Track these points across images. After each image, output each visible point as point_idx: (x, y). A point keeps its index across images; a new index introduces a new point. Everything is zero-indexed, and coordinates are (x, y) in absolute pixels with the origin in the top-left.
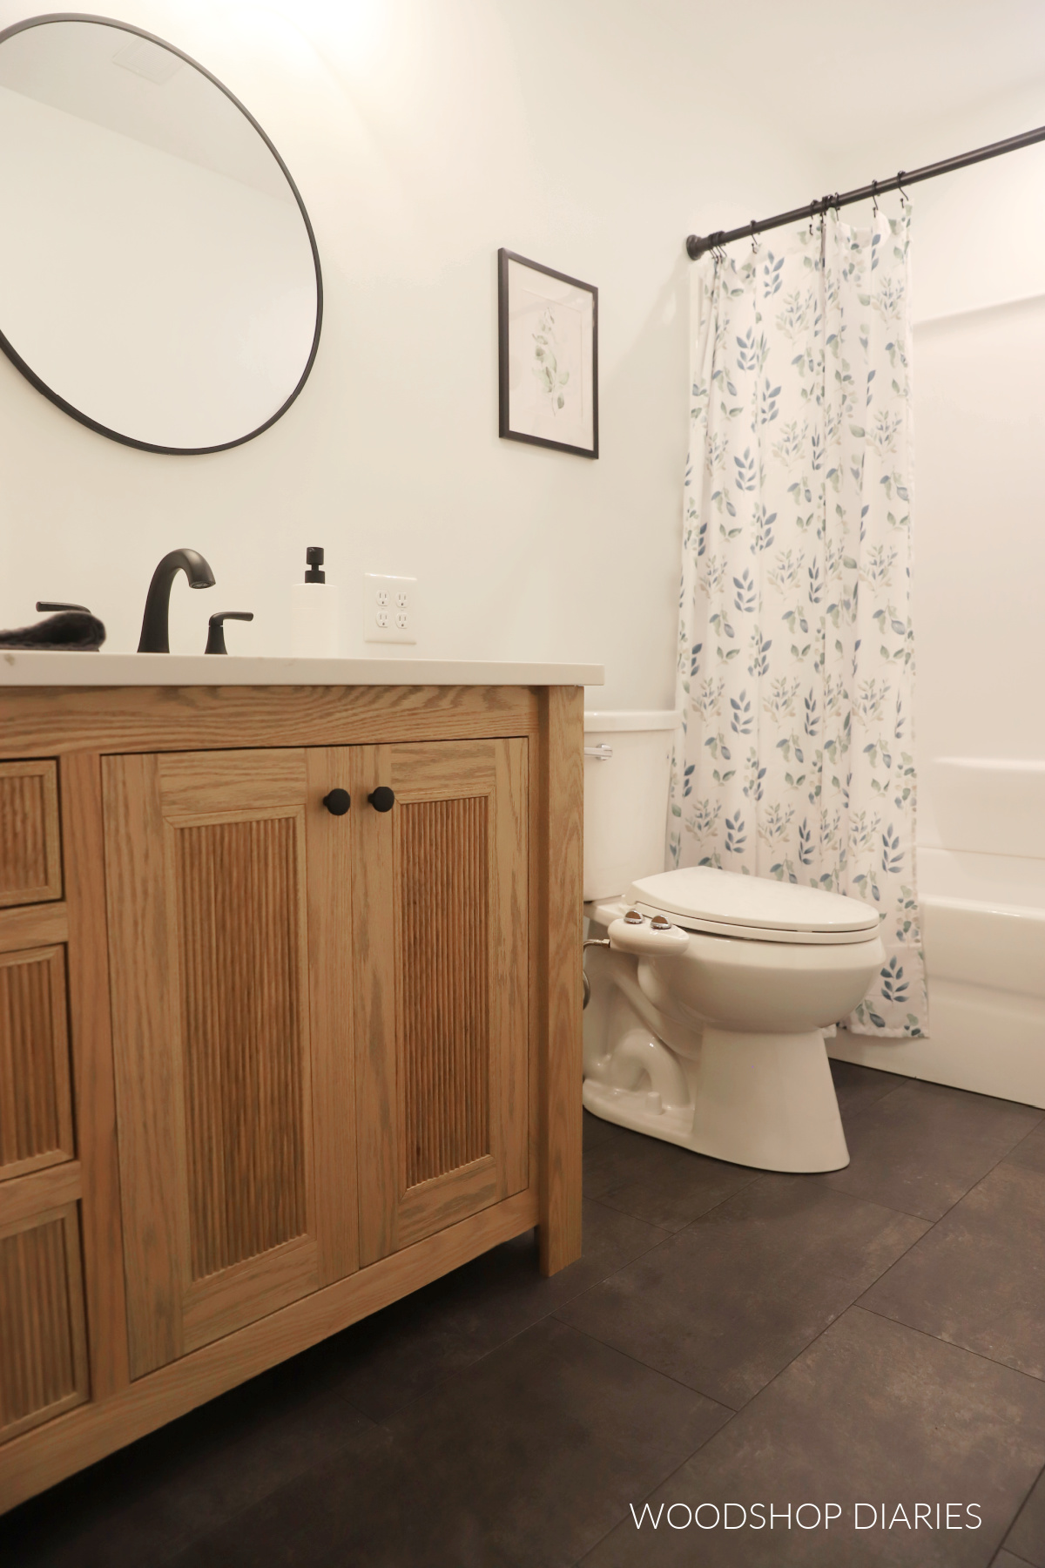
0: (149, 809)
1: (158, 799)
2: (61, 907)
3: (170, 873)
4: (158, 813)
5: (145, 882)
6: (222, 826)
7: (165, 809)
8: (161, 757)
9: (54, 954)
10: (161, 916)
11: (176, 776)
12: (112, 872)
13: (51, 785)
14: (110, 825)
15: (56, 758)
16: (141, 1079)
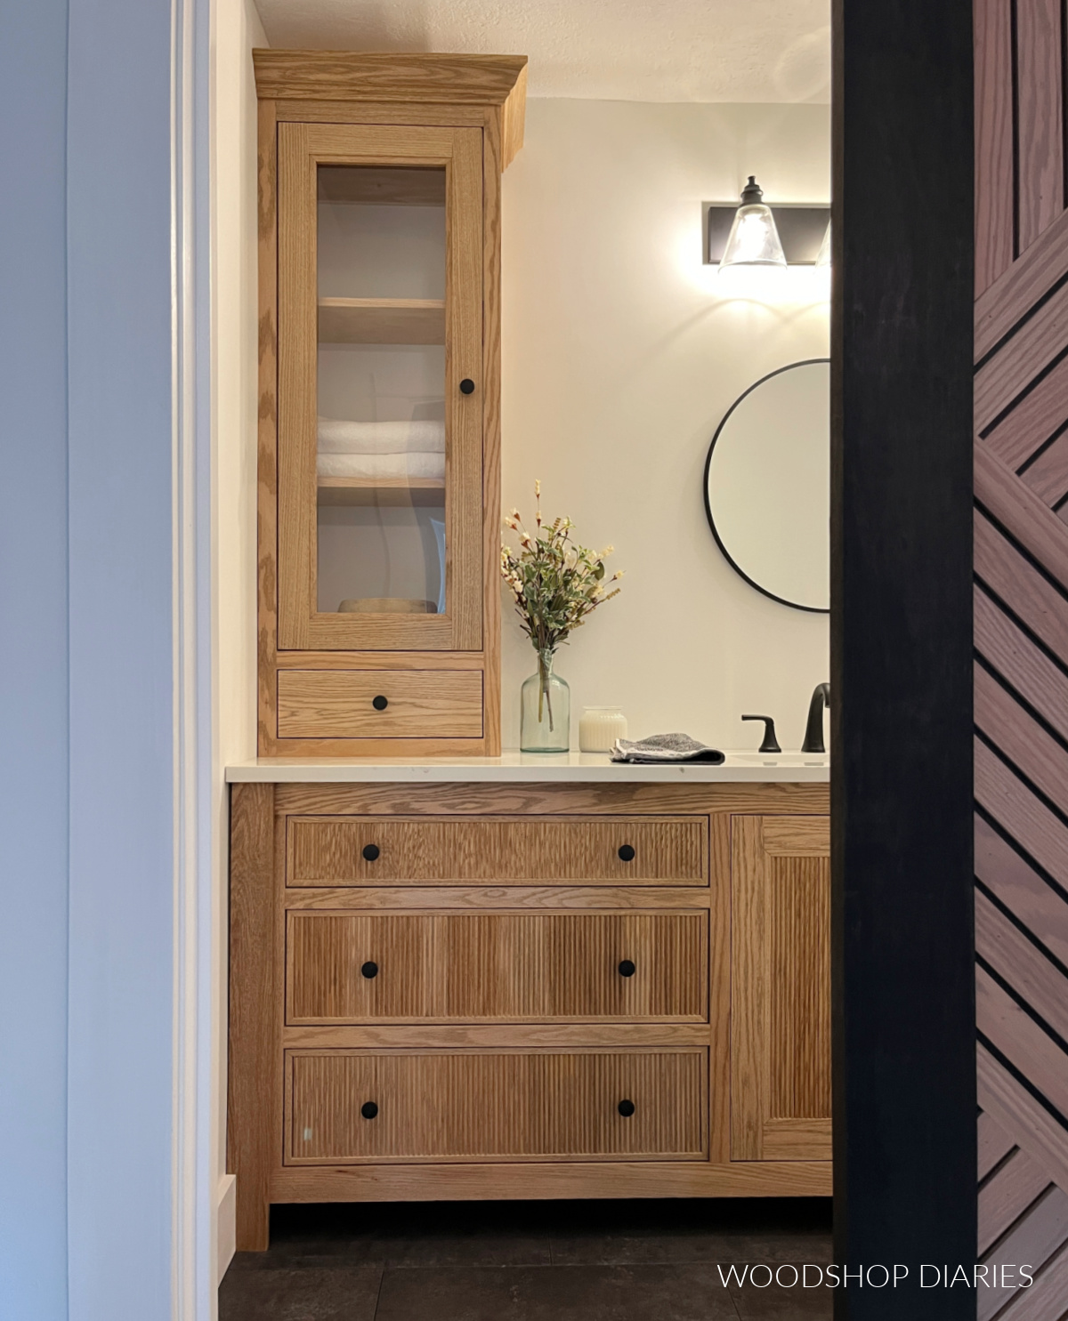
0: (757, 845)
1: (762, 841)
2: (707, 890)
3: (768, 880)
4: (762, 847)
5: (753, 883)
6: (800, 858)
7: (766, 846)
8: (764, 817)
9: (703, 913)
10: (761, 903)
11: (773, 829)
12: (735, 875)
13: (705, 828)
14: (735, 851)
15: (708, 815)
16: (746, 990)
